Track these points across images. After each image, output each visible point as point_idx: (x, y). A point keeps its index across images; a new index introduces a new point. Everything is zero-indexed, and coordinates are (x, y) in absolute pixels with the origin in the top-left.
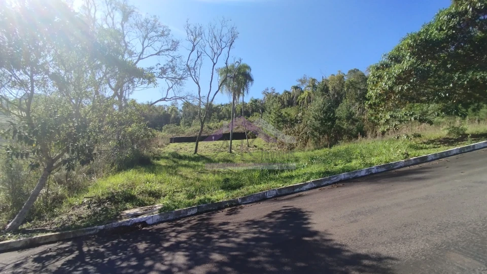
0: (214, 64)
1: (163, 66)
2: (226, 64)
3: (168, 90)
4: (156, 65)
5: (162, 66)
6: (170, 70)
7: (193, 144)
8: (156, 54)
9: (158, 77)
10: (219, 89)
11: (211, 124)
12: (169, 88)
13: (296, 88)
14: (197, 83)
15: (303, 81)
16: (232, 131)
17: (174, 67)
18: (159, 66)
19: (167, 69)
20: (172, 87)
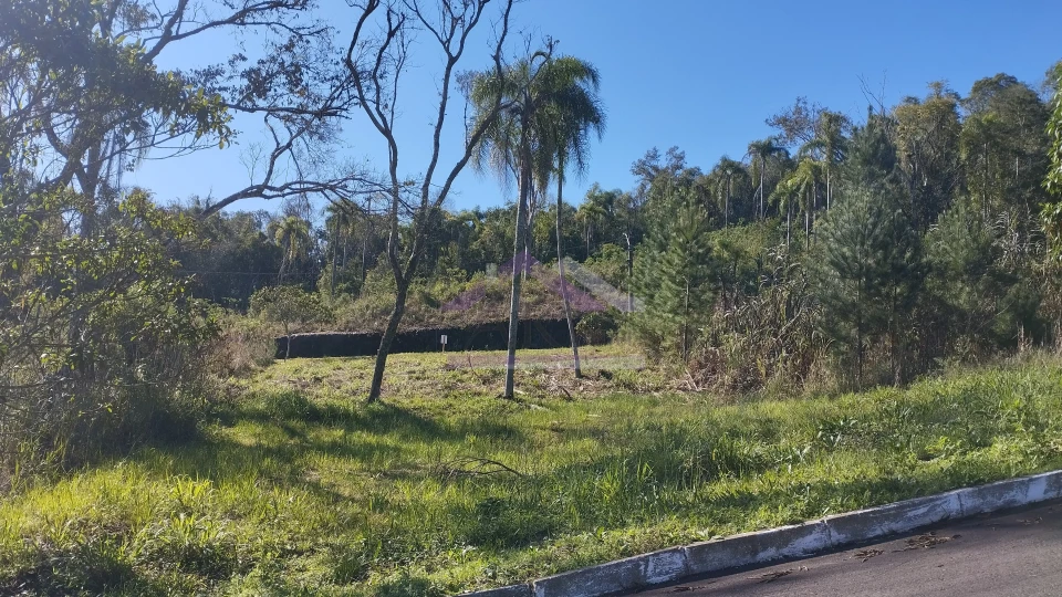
0: (452, 60)
1: (256, 66)
2: (496, 58)
3: (274, 157)
4: (232, 62)
5: (252, 63)
6: (282, 78)
7: (366, 364)
8: (231, 21)
9: (237, 107)
10: (468, 154)
11: (438, 287)
12: (279, 150)
13: (765, 149)
14: (387, 132)
15: (792, 125)
16: (515, 314)
17: (298, 68)
18: (242, 66)
19: (271, 76)
20: (289, 145)
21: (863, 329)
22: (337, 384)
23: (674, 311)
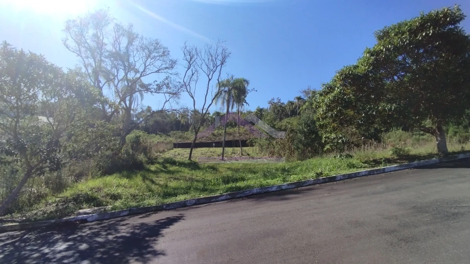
0: (210, 80)
1: (159, 83)
2: (218, 80)
3: (165, 103)
4: (154, 82)
5: (158, 83)
6: (165, 86)
8: (156, 72)
9: (155, 92)
10: (212, 102)
11: (216, 131)
12: (166, 101)
13: (299, 98)
14: (192, 97)
15: (307, 93)
16: (224, 140)
17: (168, 84)
18: (156, 83)
19: (162, 85)
20: (168, 100)
21: (304, 146)
22: (183, 155)
23: (266, 140)
